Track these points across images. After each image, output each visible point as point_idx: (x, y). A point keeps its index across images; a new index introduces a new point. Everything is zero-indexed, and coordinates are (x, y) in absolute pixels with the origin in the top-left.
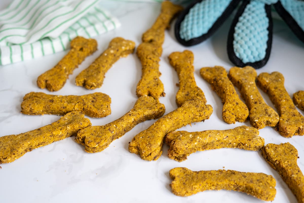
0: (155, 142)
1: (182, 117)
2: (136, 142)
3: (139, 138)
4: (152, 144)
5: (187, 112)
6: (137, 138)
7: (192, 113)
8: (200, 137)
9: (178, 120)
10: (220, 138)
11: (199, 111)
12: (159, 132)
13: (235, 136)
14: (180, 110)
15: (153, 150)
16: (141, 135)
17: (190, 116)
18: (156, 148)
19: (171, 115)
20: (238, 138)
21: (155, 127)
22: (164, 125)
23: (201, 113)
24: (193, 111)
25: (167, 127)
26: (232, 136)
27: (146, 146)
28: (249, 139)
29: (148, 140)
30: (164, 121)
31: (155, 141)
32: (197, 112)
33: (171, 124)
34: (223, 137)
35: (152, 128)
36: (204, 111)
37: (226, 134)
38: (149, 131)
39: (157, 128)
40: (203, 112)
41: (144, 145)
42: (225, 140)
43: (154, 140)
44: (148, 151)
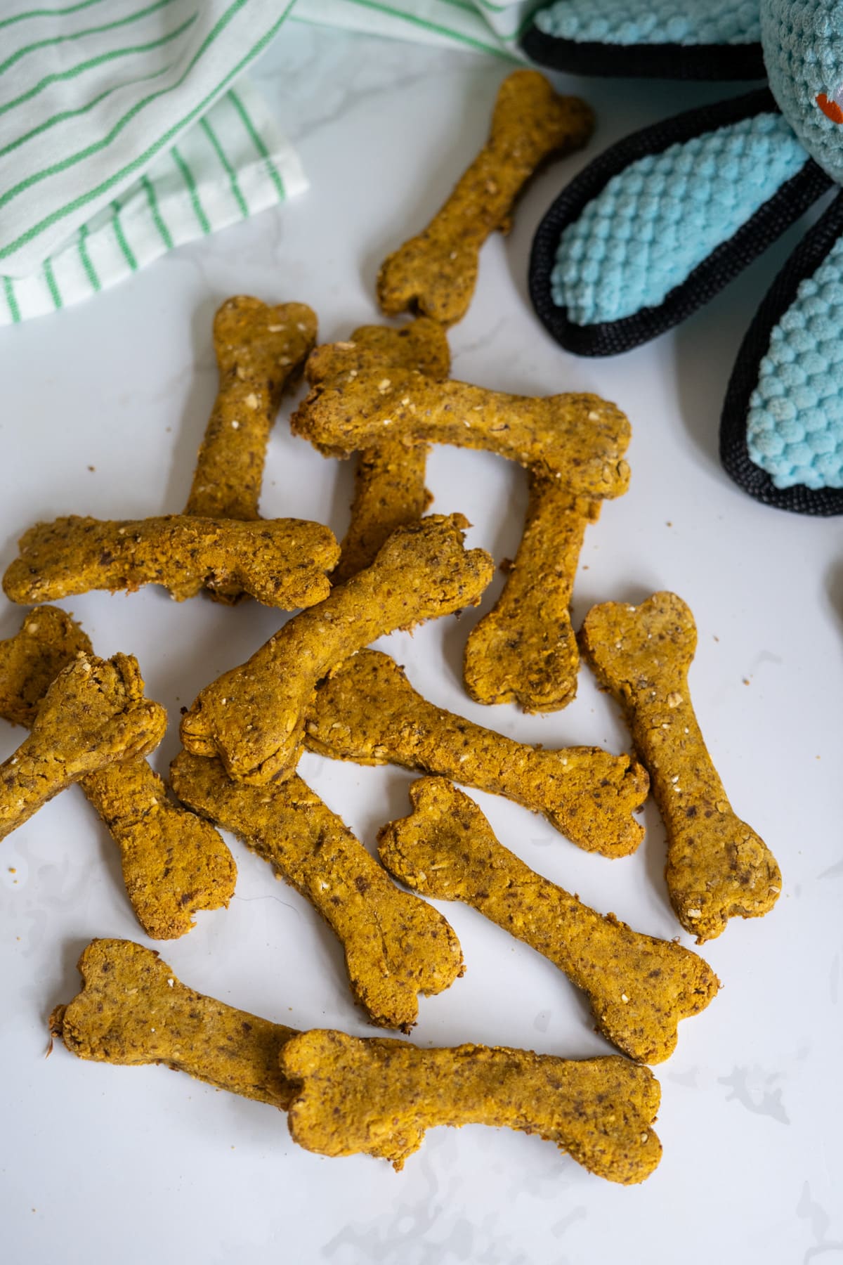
0: (275, 723)
1: (378, 610)
2: (205, 720)
3: (217, 703)
4: (264, 730)
5: (396, 587)
6: (209, 700)
7: (415, 591)
8: (414, 400)
9: (360, 624)
10: (480, 424)
11: (442, 581)
12: (291, 680)
13: (534, 433)
14: (367, 583)
15: (268, 753)
16: (222, 690)
17: (405, 604)
18: (279, 744)
19: (336, 607)
20: (540, 442)
21: (275, 658)
22: (309, 652)
23: (448, 588)
24: (417, 582)
25: (319, 657)
26: (526, 427)
27: (244, 735)
28: (576, 456)
29: (250, 711)
30: (307, 636)
31: (276, 717)
32: (432, 585)
33: (334, 642)
34: (493, 424)
35: (264, 663)
36: (459, 580)
37: (506, 416)
38: (252, 672)
39: (283, 664)
40: (456, 585)
41: (236, 733)
42: (496, 434)
43: (271, 711)
44: (251, 759)
